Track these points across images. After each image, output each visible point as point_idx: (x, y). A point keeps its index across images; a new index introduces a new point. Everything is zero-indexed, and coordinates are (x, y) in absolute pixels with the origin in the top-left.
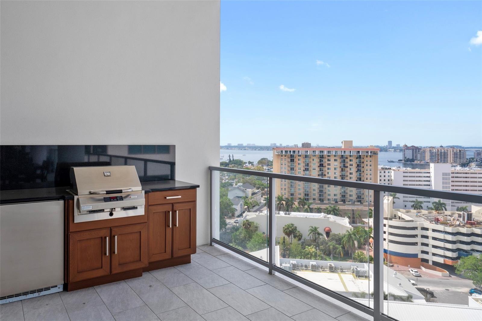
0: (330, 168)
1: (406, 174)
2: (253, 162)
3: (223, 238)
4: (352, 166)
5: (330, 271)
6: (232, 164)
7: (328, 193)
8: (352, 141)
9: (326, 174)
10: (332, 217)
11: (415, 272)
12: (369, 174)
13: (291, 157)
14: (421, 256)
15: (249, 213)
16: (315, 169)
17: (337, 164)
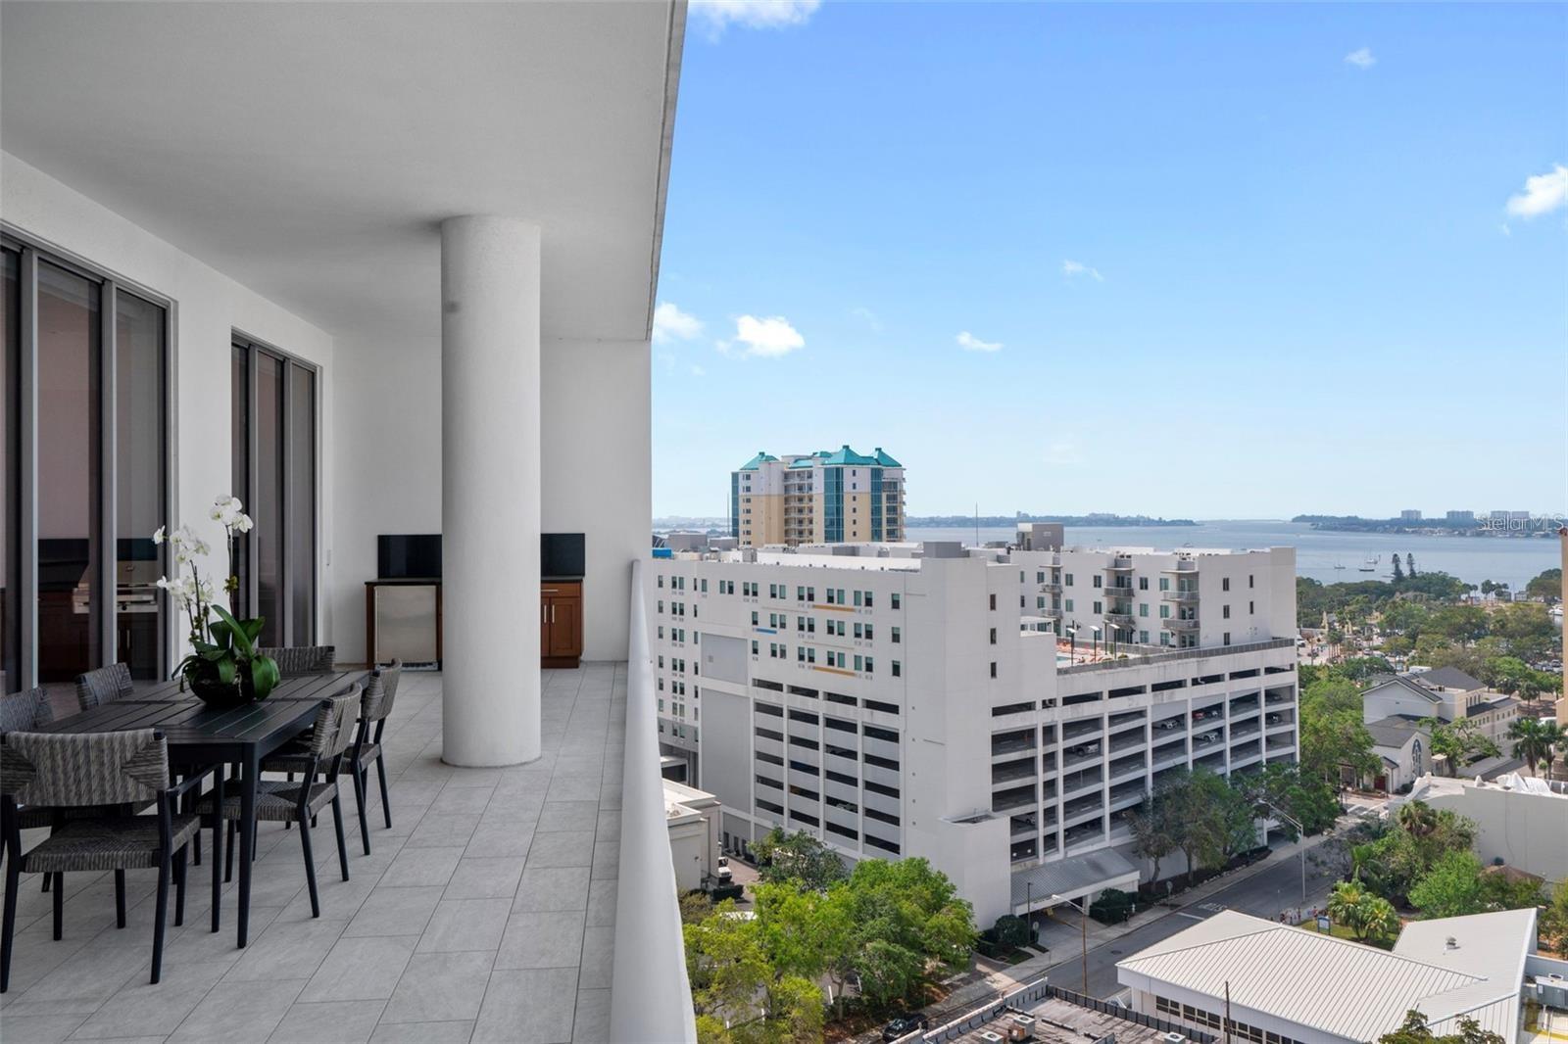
2: (1505, 586)
3: (1319, 860)
6: (1407, 590)
15: (1438, 780)
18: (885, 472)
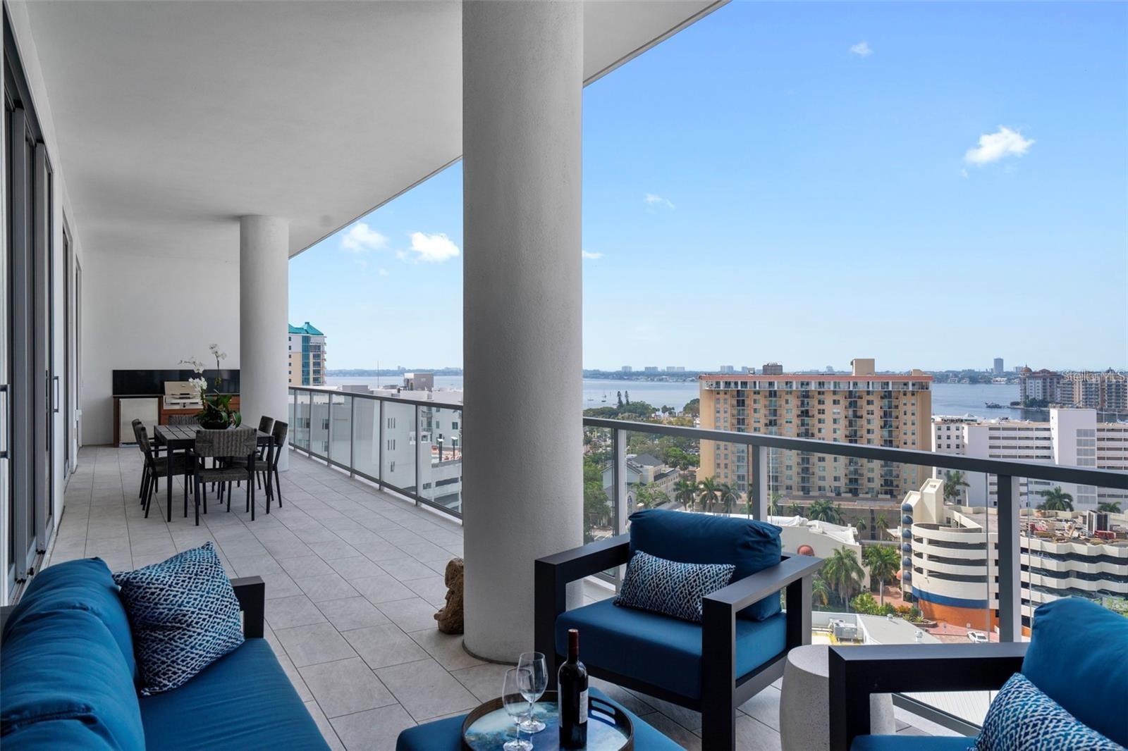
0: (824, 420)
1: (996, 433)
2: (673, 409)
4: (872, 414)
6: (625, 413)
7: (819, 473)
8: (873, 360)
9: (816, 432)
12: (909, 433)
13: (738, 397)
14: (995, 605)
16: (791, 422)
17: (839, 411)
18: (312, 339)
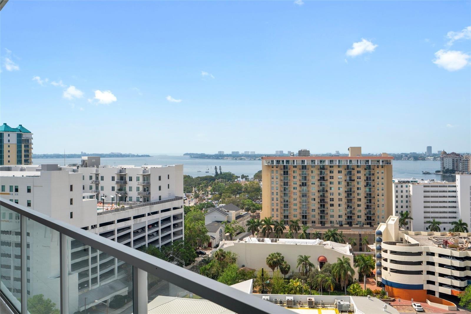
0: (333, 182)
1: (427, 189)
2: (248, 176)
4: (360, 178)
5: (309, 307)
6: (219, 179)
7: (331, 213)
8: (360, 148)
9: (328, 189)
10: (330, 244)
11: (418, 306)
12: (380, 189)
13: (284, 169)
14: (427, 287)
15: (227, 242)
16: (314, 184)
17: (341, 177)
18: (23, 135)
